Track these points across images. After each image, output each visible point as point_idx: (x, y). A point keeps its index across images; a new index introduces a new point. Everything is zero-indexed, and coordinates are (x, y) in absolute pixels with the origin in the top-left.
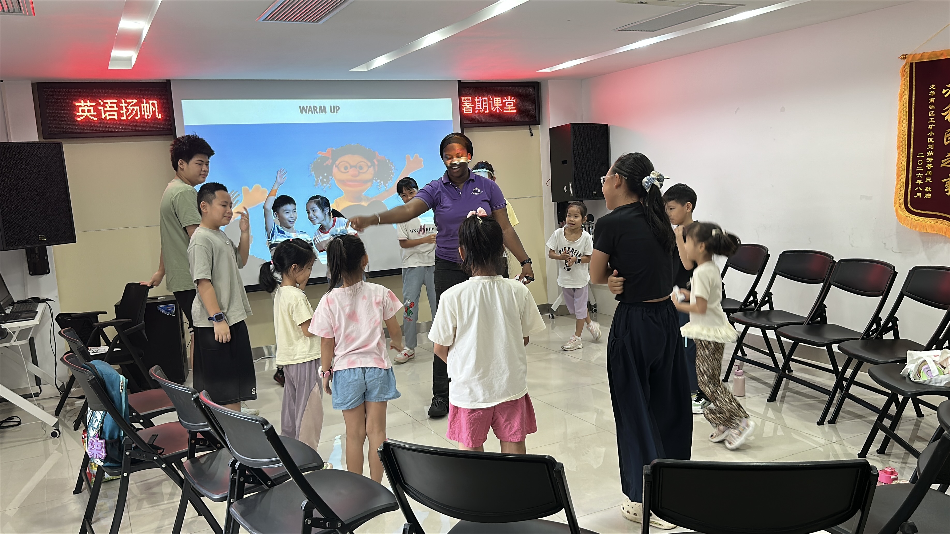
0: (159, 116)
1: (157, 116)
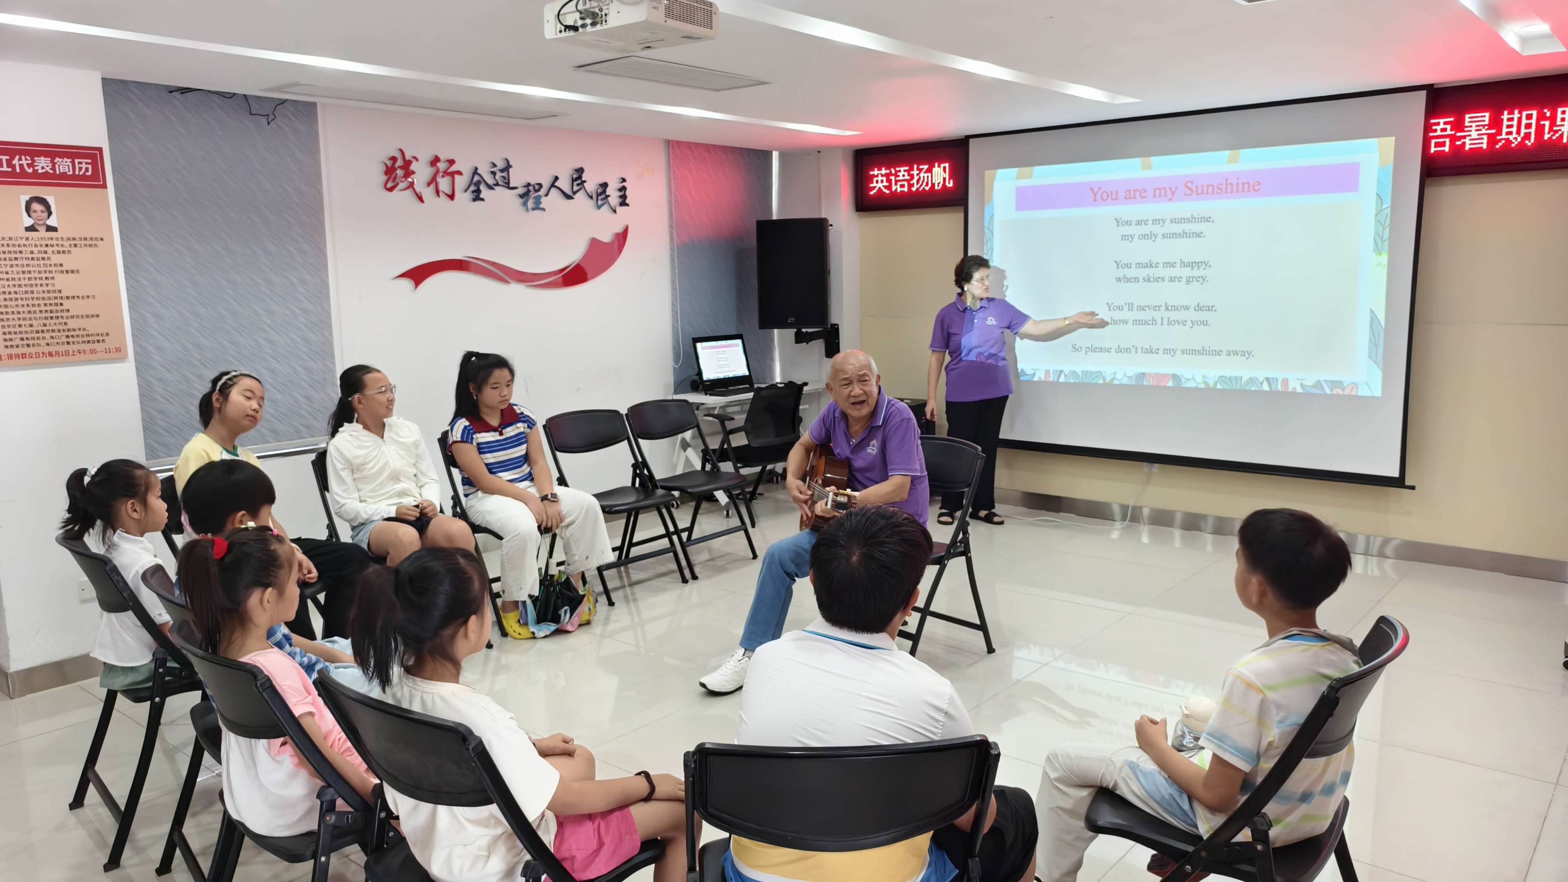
0: (949, 183)
1: (947, 184)
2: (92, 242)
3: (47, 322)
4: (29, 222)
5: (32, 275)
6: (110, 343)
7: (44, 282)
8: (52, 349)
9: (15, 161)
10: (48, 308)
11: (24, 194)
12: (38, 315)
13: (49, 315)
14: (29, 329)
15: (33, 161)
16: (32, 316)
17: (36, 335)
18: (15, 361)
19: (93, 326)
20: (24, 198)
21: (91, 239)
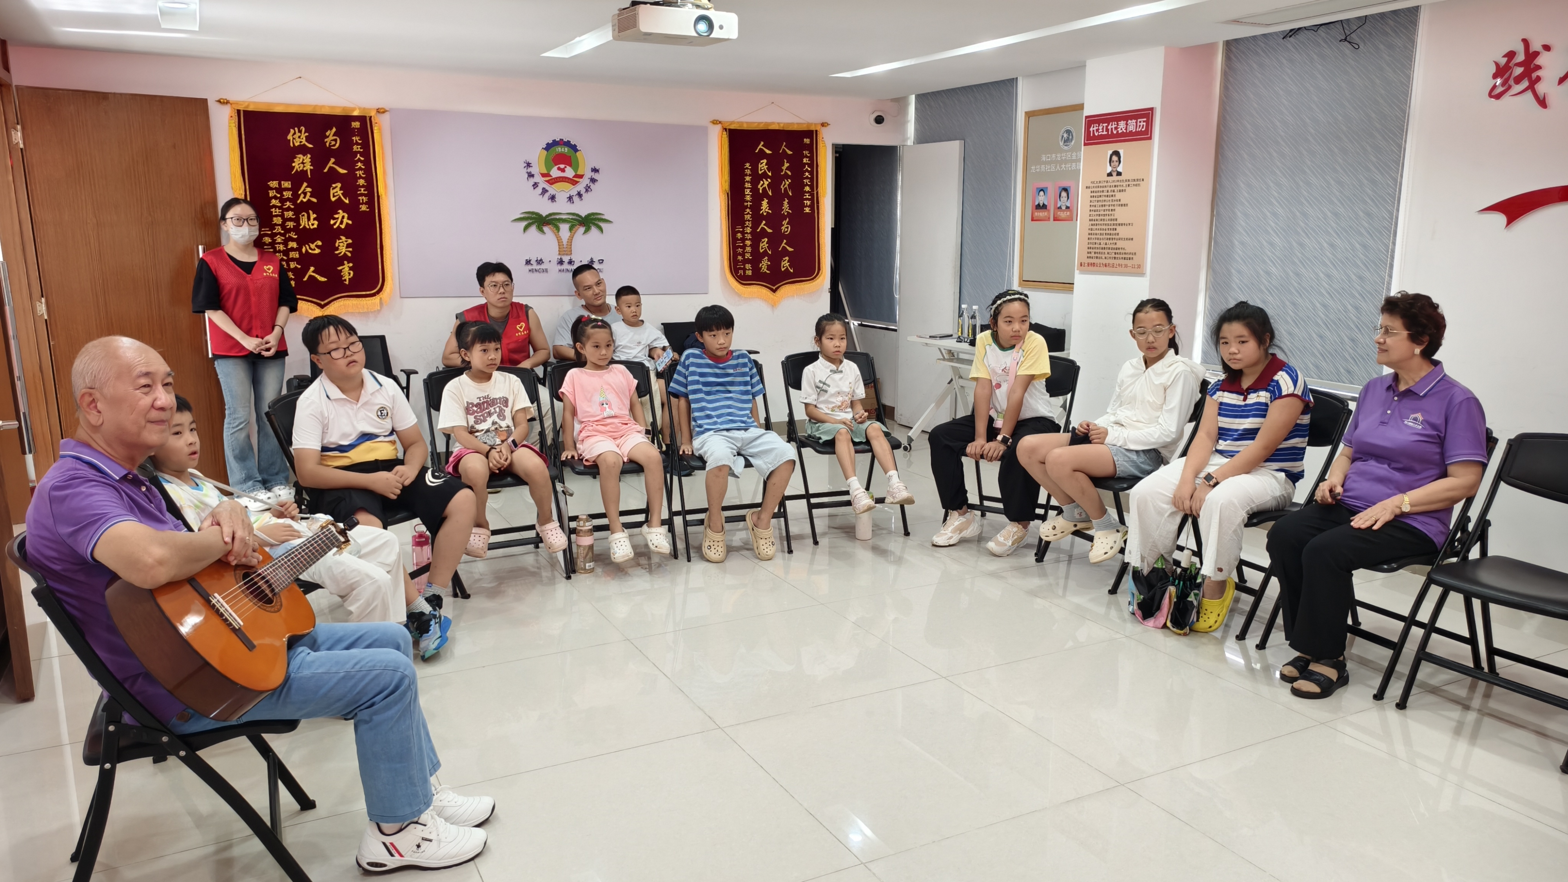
2: (1137, 182)
3: (1108, 242)
4: (1109, 169)
5: (1107, 208)
6: (1135, 262)
7: (1110, 213)
8: (1107, 261)
9: (1110, 127)
10: (1109, 232)
11: (1109, 149)
12: (1104, 236)
13: (1109, 237)
14: (1099, 246)
15: (1118, 124)
16: (1101, 237)
17: (1101, 251)
18: (1091, 268)
19: (1128, 247)
20: (1110, 152)
21: (1137, 180)
